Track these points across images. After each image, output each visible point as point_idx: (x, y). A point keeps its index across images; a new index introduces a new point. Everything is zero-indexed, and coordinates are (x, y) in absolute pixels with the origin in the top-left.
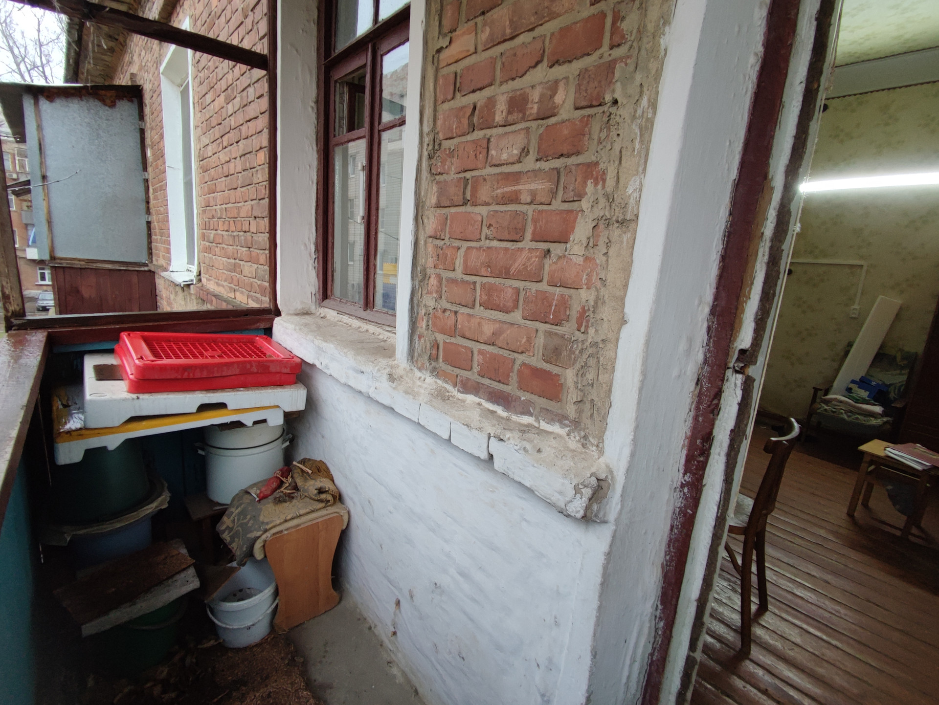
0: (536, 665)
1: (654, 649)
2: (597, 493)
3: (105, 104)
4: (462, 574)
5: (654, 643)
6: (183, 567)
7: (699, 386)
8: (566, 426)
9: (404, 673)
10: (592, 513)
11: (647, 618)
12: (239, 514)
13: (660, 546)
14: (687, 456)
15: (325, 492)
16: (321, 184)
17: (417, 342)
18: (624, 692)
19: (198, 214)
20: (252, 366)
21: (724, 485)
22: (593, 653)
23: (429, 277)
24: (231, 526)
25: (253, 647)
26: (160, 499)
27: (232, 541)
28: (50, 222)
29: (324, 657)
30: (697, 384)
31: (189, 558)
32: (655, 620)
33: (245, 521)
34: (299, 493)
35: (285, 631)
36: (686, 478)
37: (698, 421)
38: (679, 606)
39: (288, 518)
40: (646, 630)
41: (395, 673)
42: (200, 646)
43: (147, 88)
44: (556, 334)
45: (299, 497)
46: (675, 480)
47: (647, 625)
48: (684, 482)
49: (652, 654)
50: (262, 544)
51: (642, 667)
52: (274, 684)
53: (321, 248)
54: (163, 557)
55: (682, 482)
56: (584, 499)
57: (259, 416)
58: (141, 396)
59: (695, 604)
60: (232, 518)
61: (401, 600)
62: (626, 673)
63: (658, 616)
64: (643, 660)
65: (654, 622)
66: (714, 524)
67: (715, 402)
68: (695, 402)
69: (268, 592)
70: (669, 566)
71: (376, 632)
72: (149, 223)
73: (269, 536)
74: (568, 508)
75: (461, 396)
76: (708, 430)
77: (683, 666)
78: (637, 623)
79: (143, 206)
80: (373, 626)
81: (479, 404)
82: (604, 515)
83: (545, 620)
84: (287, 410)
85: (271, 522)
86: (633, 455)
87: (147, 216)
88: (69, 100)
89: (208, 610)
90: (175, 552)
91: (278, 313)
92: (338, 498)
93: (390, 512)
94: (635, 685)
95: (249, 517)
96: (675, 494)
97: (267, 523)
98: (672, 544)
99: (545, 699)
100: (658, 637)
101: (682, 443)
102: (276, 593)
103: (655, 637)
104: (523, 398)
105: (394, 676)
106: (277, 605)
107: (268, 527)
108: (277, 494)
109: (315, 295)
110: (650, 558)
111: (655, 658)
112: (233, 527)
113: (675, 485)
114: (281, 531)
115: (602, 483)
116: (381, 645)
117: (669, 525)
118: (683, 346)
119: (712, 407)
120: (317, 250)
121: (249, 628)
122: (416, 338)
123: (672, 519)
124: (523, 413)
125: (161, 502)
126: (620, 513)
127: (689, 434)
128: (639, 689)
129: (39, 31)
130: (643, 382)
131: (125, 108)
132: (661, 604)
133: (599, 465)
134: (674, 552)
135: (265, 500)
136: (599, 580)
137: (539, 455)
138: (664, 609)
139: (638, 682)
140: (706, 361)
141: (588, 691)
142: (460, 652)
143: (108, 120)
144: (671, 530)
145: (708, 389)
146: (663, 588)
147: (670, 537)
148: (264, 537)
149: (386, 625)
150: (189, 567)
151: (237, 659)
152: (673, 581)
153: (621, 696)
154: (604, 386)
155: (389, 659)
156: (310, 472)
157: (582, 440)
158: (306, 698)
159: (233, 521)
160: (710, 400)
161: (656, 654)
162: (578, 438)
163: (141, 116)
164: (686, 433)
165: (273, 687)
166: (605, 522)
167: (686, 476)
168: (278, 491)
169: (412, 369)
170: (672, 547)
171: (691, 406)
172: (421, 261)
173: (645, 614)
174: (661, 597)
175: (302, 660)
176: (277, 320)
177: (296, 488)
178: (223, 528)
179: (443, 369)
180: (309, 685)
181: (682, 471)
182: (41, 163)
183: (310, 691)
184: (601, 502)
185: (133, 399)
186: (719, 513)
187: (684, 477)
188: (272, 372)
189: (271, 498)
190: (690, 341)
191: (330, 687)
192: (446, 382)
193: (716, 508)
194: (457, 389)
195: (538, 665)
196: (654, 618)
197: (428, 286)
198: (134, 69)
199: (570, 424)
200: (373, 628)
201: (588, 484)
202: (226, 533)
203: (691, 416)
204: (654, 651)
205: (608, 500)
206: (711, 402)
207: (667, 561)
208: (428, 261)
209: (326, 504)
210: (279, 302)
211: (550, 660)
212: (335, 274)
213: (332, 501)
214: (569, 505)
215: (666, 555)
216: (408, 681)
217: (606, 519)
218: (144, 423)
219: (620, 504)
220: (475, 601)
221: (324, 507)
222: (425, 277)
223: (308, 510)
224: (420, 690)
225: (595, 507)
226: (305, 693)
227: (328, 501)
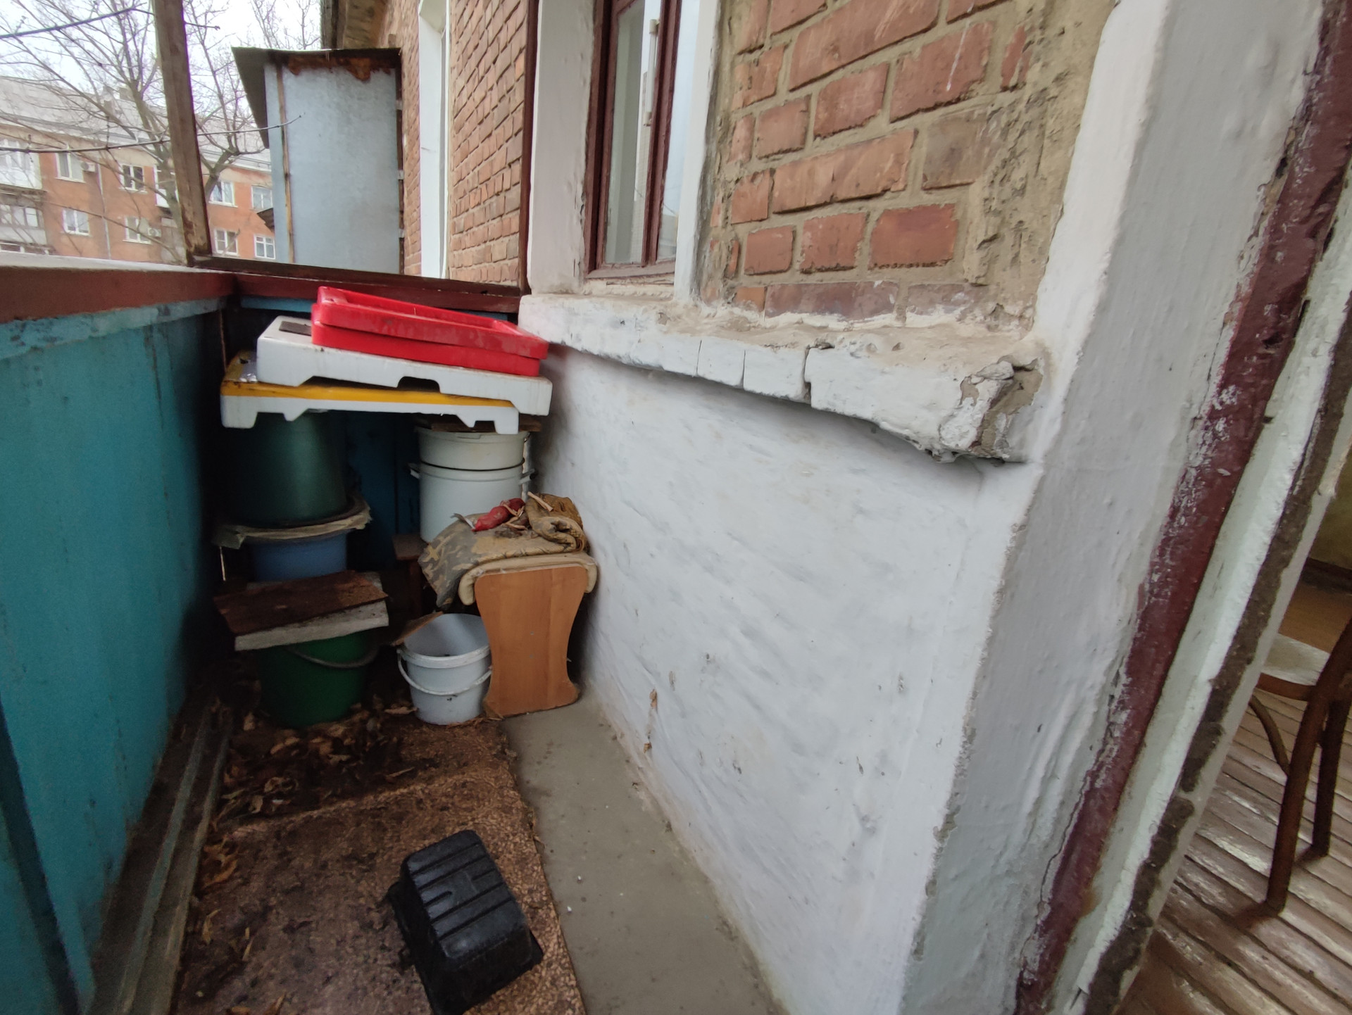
0: (858, 767)
1: (1100, 766)
2: (1009, 394)
3: (358, 78)
4: (750, 633)
5: (1102, 751)
6: (372, 599)
7: (1285, 177)
8: (957, 304)
9: (655, 801)
10: (994, 435)
11: (1092, 695)
12: (447, 544)
13: (1142, 544)
14: (1235, 343)
15: (566, 531)
16: (597, 83)
17: (707, 255)
18: (1025, 830)
19: (450, 197)
20: (476, 337)
21: (1318, 421)
22: (969, 732)
23: (734, 128)
24: (436, 558)
25: (455, 727)
26: (356, 518)
27: (436, 577)
28: (291, 235)
29: (546, 758)
30: (1279, 172)
31: (381, 592)
32: (1109, 705)
33: (454, 552)
34: (530, 532)
35: (498, 717)
36: (1224, 396)
37: (1273, 260)
38: (1168, 683)
39: (510, 553)
40: (1086, 720)
41: (642, 798)
42: (387, 711)
43: (406, 50)
44: (956, 119)
45: (529, 536)
46: (1197, 400)
47: (1090, 709)
48: (1218, 407)
49: (1094, 775)
50: (471, 582)
51: (1068, 793)
52: (473, 774)
53: (591, 190)
54: (351, 585)
55: (1213, 407)
56: (979, 403)
57: (484, 413)
58: (327, 349)
59: (1207, 689)
60: (438, 548)
61: (659, 691)
62: (1033, 793)
63: (1117, 696)
64: (1072, 778)
65: (1106, 708)
66: (1279, 513)
67: (1322, 209)
68: (1270, 214)
69: (477, 655)
70: (1157, 596)
71: (622, 742)
72: (402, 240)
73: (481, 572)
74: (943, 433)
75: (768, 322)
76: (1295, 278)
77: (1161, 816)
78: (1069, 699)
79: (396, 217)
80: (619, 736)
81: (800, 323)
82: (1022, 443)
83: (880, 688)
84: (523, 411)
85: (485, 554)
86: (1102, 308)
87: (400, 230)
88: (317, 71)
89: (400, 663)
90: (366, 583)
91: (528, 290)
92: (585, 547)
93: (652, 555)
94: (1049, 825)
95: (458, 547)
96: (1193, 432)
97: (480, 556)
98: (1169, 550)
99: (868, 825)
100: (1111, 742)
101: (1226, 309)
102: (489, 660)
103: (1105, 742)
104: (877, 283)
105: (641, 802)
106: (489, 678)
107: (480, 560)
108: (500, 528)
109: (579, 264)
110: (1114, 565)
111: (1099, 784)
112: (438, 561)
113: (1194, 413)
114: (498, 570)
115: (1022, 376)
116: (628, 761)
117: (1169, 506)
118: (1255, 57)
119: (1313, 221)
120: (585, 193)
121: (451, 698)
122: (707, 247)
123: (1179, 493)
124: (876, 312)
125: (358, 521)
126: (1058, 440)
127: (1246, 289)
128: (1059, 835)
129: (303, 26)
130: (1148, 127)
131: (381, 81)
132: (1129, 673)
133: (1023, 347)
134: (1172, 567)
135: (483, 532)
136: (995, 583)
137: (896, 353)
138: (1131, 685)
139: (1057, 821)
140: (1307, 113)
141: (950, 804)
142: (735, 761)
143: (359, 99)
144: (1173, 515)
145: (1306, 180)
146: (1135, 639)
147: (1167, 533)
148: (474, 572)
149: (637, 731)
150: (380, 600)
151: (432, 736)
152: (1163, 627)
153: (1018, 837)
154: (1050, 180)
155: (635, 780)
156: (550, 508)
157: (988, 319)
158: (512, 798)
159: (440, 553)
160: (1312, 203)
161: (1103, 775)
162: (980, 318)
163: (399, 94)
164: (1238, 286)
165: (471, 777)
166: (1019, 462)
167: (1225, 391)
168: (503, 525)
169: (696, 306)
170: (1167, 556)
171: (1260, 221)
172: (723, 102)
173: (1089, 683)
174: (1131, 657)
175: (515, 754)
176: (525, 299)
177: (527, 524)
178: (427, 559)
179: (744, 285)
180: (518, 785)
181: (1216, 379)
182: (284, 157)
183: (519, 792)
184: (1015, 412)
185: (316, 350)
186: (1297, 489)
187: (1220, 393)
188: (504, 353)
189: (491, 531)
190: (1276, 49)
191: (548, 794)
192: (748, 308)
193: (1289, 479)
194: (763, 313)
195: (861, 768)
196: (1107, 699)
197: (731, 147)
198: (394, 31)
199: (967, 298)
200: (618, 739)
201: (992, 374)
202: (430, 566)
203: (1258, 248)
204: (1099, 769)
205: (1034, 411)
206: (1315, 207)
207: (1152, 584)
208: (733, 100)
209: (565, 548)
210: (529, 276)
211: (884, 757)
212: (608, 227)
213: (574, 546)
214: (947, 426)
215: (1151, 572)
216: (660, 811)
217: (1023, 452)
218: (332, 391)
219: (1059, 420)
220: (765, 674)
221: (562, 552)
222: (728, 129)
223: (538, 550)
224: (674, 825)
225: (1002, 422)
226: (512, 792)
227: (568, 544)
